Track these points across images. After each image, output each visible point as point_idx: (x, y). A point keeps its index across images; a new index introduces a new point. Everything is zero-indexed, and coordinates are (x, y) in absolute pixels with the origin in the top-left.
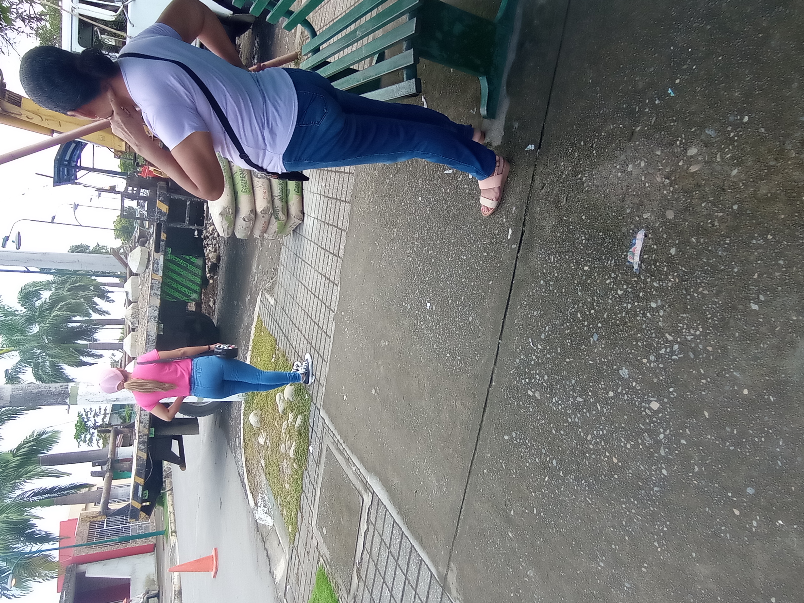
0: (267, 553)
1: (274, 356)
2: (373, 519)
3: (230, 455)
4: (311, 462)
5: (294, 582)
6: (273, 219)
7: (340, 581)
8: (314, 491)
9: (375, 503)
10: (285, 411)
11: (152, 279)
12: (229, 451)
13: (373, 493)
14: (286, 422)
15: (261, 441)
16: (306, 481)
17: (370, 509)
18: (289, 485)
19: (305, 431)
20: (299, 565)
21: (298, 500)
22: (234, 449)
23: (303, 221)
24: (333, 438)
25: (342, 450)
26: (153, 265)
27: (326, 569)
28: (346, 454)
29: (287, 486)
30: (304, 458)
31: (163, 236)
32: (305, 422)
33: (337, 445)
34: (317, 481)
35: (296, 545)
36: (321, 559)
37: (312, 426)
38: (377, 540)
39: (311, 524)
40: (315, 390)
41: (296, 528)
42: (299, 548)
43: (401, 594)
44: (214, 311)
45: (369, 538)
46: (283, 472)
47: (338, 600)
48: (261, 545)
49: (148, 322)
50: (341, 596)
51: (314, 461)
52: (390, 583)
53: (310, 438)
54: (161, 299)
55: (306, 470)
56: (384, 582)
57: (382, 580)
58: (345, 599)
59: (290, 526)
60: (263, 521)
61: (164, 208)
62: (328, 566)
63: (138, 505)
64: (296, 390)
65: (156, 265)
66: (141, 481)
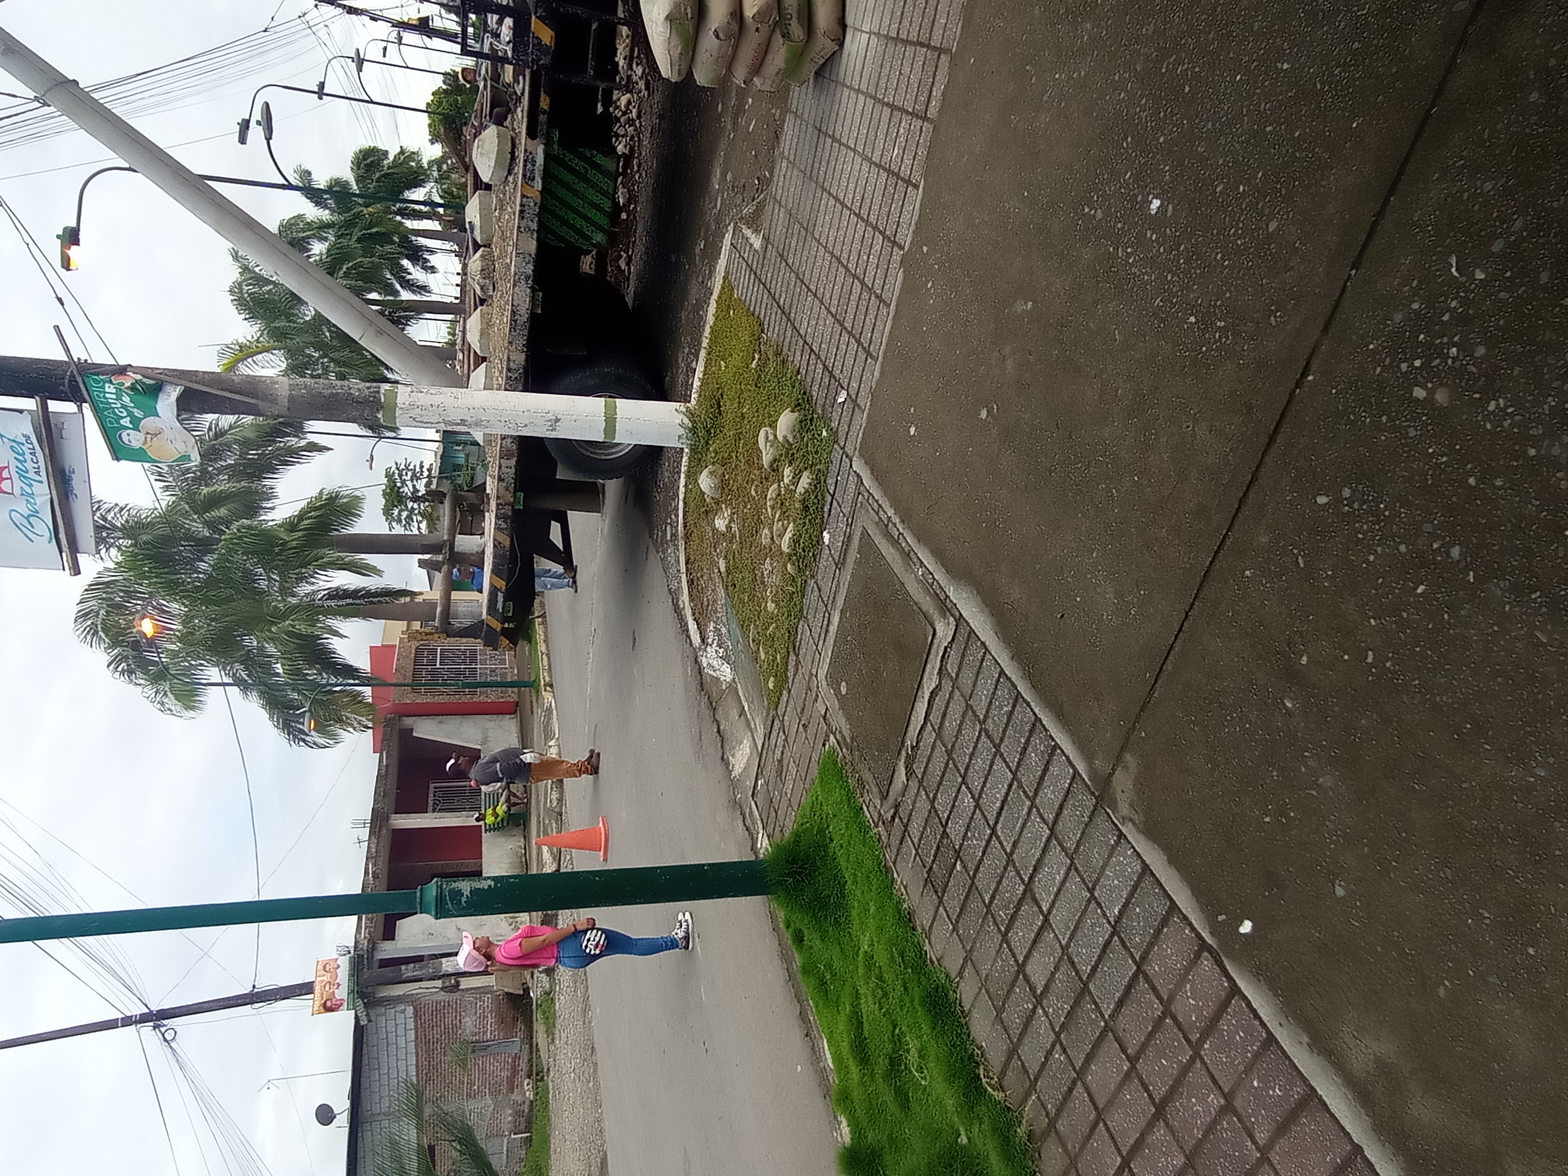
0: (718, 728)
1: (757, 356)
2: (952, 668)
3: (654, 557)
4: (825, 562)
5: (774, 774)
6: (778, 39)
7: (868, 776)
8: (827, 615)
9: (961, 638)
10: (775, 467)
11: (523, 196)
12: (652, 549)
13: (960, 619)
14: (775, 486)
15: (720, 524)
16: (812, 596)
17: (949, 650)
18: (774, 605)
19: (816, 501)
20: (784, 746)
21: (792, 633)
22: (661, 545)
23: (841, 44)
24: (877, 513)
25: (896, 537)
26: (525, 166)
27: (841, 754)
28: (904, 545)
29: (771, 606)
30: (811, 554)
31: (544, 103)
32: (818, 484)
33: (887, 526)
34: (834, 598)
35: (780, 711)
36: (832, 737)
37: (831, 492)
38: (957, 708)
39: (816, 676)
40: (845, 419)
41: (782, 681)
42: (786, 718)
43: (998, 804)
44: (628, 279)
45: (939, 702)
46: (763, 582)
47: (861, 808)
48: (707, 713)
49: (515, 285)
50: (867, 802)
51: (830, 559)
52: (977, 784)
53: (826, 516)
54: (538, 240)
55: (812, 577)
56: (964, 782)
57: (960, 780)
58: (875, 807)
59: (772, 679)
60: (715, 671)
61: (546, 35)
62: (844, 750)
63: (497, 626)
64: (801, 422)
65: (529, 166)
66: (501, 584)
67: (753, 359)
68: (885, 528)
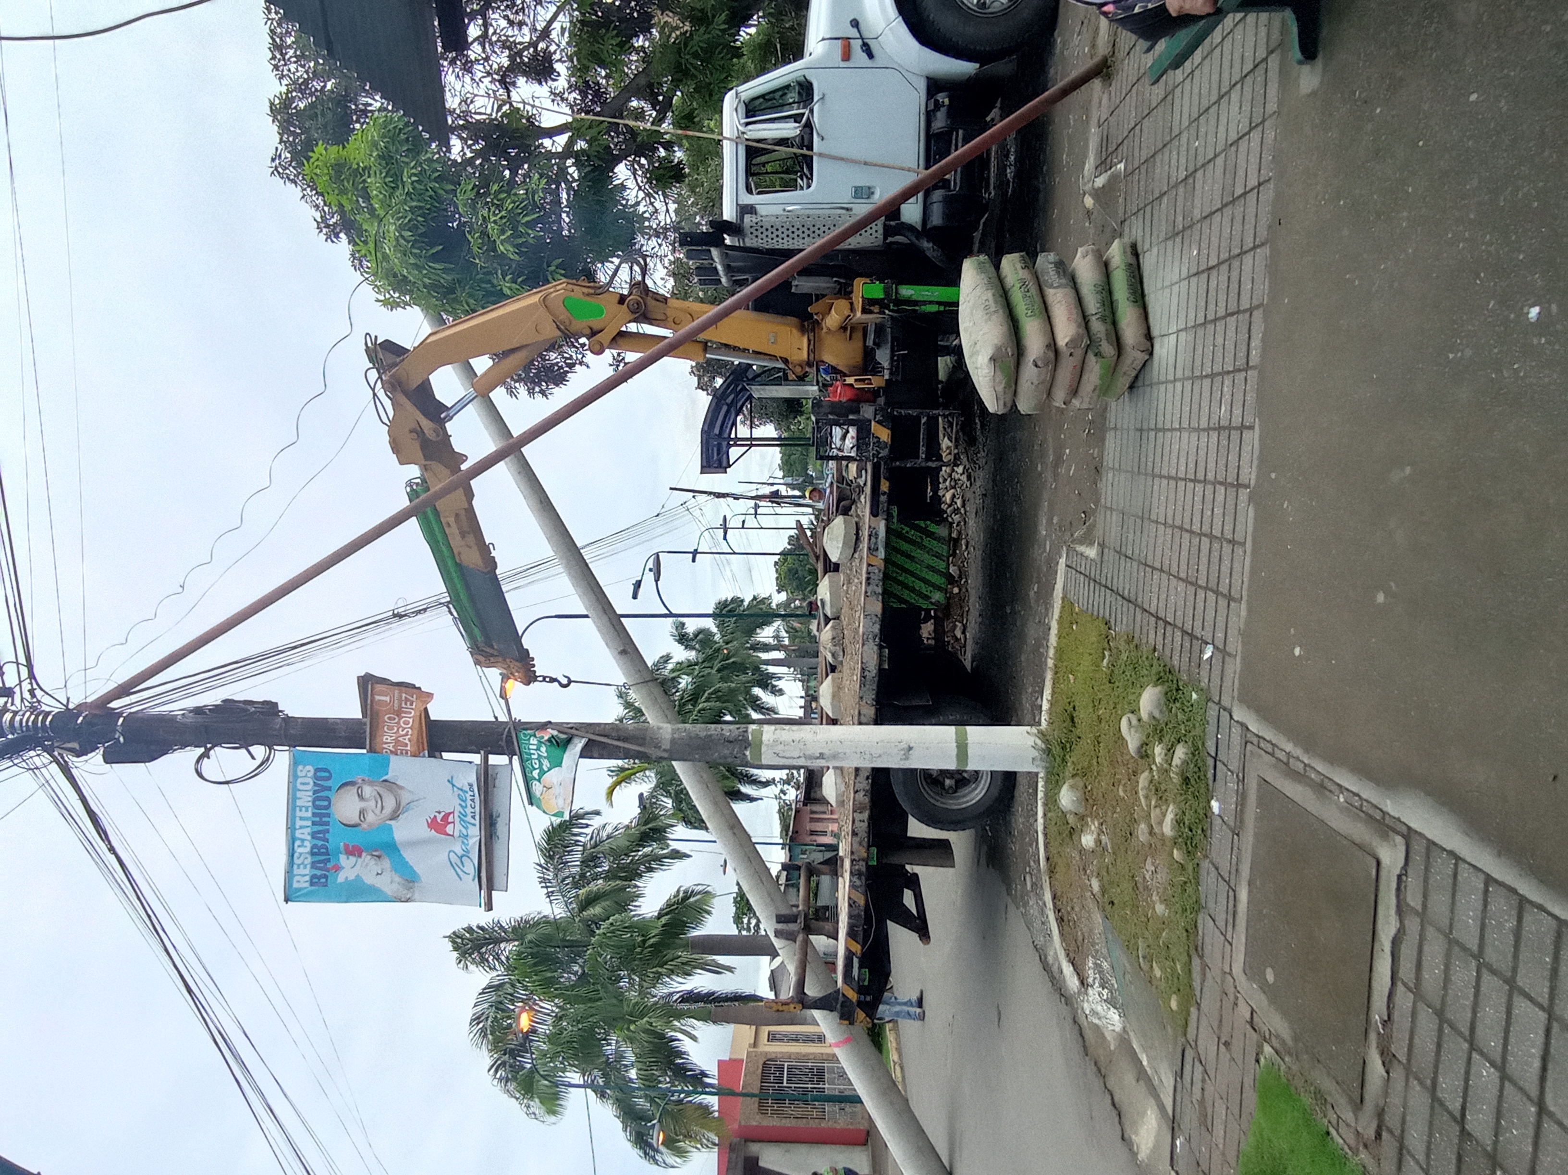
0: (1112, 1099)
1: (1106, 653)
2: (1414, 900)
4: (1220, 836)
5: (1195, 1124)
6: (1091, 358)
7: (1327, 1085)
8: (1231, 893)
9: (1417, 858)
10: (1144, 753)
13: (1409, 835)
14: (1146, 773)
15: (1088, 840)
16: (1209, 880)
17: (1404, 878)
18: (1163, 907)
19: (1196, 769)
20: (1203, 1081)
21: (1191, 930)
23: (1151, 354)
24: (1272, 755)
25: (1302, 771)
27: (1283, 1067)
28: (1313, 776)
29: (1160, 908)
30: (1199, 832)
32: (1196, 752)
33: (1287, 764)
34: (1237, 870)
35: (1191, 1034)
36: (1267, 1049)
37: (1213, 754)
38: (1435, 949)
39: (1231, 974)
40: (1216, 673)
41: (1189, 998)
42: (1200, 1042)
44: (965, 645)
45: (1408, 952)
46: (1146, 888)
47: (1328, 1133)
48: (1095, 1082)
50: (1334, 1122)
51: (1224, 827)
52: (1493, 1045)
53: (1210, 782)
55: (1206, 857)
56: (1473, 1047)
57: (1466, 1046)
58: (1348, 1125)
59: (1174, 997)
60: (1099, 1020)
62: (1287, 1059)
64: (1166, 694)
67: (1104, 658)
68: (1287, 768)
